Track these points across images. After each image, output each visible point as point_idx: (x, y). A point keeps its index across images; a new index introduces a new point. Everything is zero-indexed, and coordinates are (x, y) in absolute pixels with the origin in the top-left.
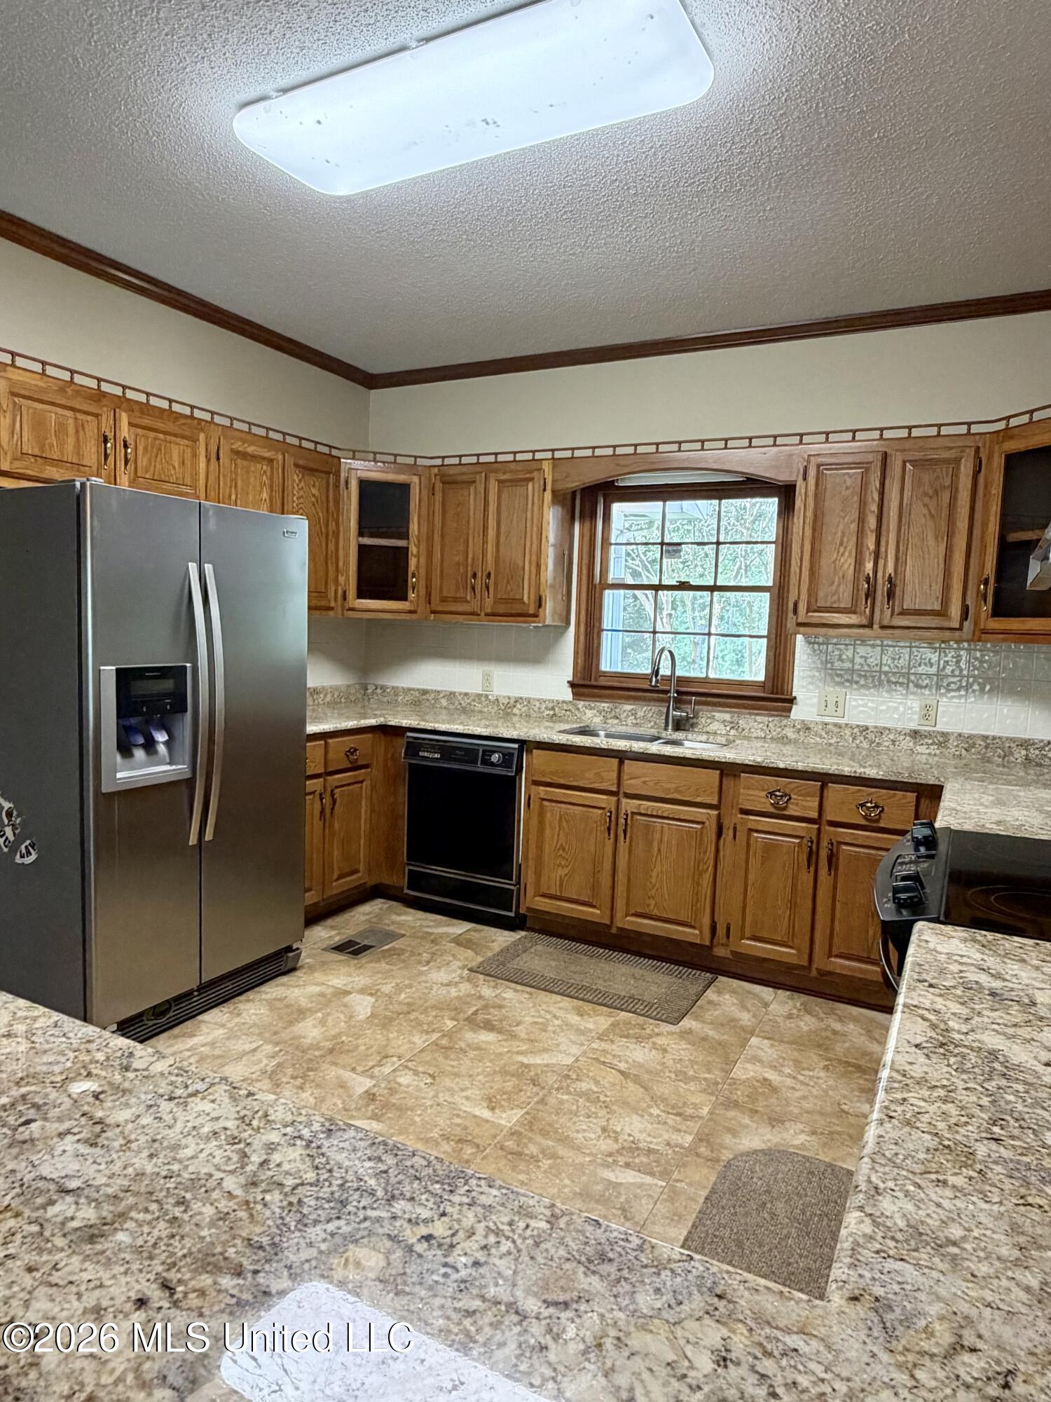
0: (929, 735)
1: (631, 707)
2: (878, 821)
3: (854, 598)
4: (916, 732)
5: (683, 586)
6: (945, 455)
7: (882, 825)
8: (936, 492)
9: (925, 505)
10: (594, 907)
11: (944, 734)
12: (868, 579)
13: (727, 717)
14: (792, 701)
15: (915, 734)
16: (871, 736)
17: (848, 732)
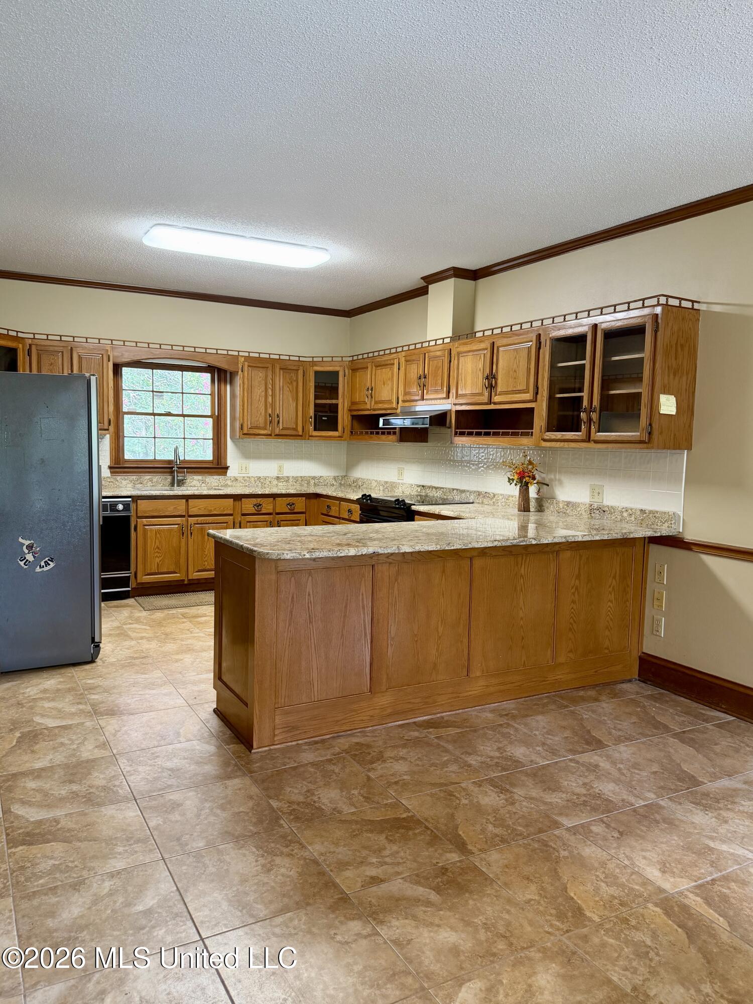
0: (283, 478)
1: (149, 477)
2: (293, 510)
3: (266, 423)
4: (278, 477)
5: (169, 414)
6: (295, 368)
7: (295, 511)
8: (291, 382)
9: (288, 387)
10: (176, 573)
11: (288, 477)
12: (270, 415)
13: (200, 477)
14: (227, 468)
15: (278, 478)
16: (262, 481)
17: (253, 479)
